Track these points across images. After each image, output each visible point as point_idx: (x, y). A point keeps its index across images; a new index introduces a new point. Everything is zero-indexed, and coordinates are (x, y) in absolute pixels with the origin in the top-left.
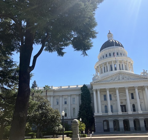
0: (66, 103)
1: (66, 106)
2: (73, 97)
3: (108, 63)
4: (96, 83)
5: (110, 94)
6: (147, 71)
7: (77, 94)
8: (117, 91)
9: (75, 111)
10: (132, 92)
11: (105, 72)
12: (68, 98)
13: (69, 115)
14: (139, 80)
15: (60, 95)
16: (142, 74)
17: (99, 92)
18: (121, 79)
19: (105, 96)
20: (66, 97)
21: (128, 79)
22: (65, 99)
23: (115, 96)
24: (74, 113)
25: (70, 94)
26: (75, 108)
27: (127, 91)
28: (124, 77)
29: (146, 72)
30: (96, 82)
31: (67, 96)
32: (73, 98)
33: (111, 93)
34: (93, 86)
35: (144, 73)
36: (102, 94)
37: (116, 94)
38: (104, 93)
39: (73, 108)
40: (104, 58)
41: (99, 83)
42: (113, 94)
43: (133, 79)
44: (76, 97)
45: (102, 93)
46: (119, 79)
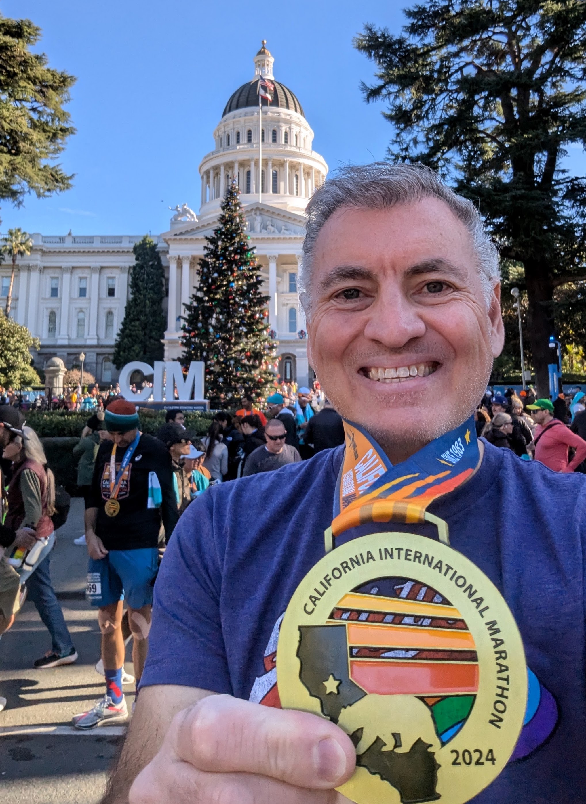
0: (83, 292)
1: (82, 303)
2: (107, 273)
4: (178, 237)
7: (122, 264)
9: (112, 321)
10: (290, 269)
12: (91, 278)
13: (93, 332)
15: (64, 265)
17: (186, 266)
18: (258, 227)
20: (86, 274)
21: (280, 231)
22: (81, 278)
24: (109, 324)
25: (99, 265)
26: (113, 310)
28: (269, 223)
31: (87, 271)
32: (109, 278)
34: (171, 247)
39: (107, 310)
41: (189, 237)
43: (295, 232)
44: (117, 276)
46: (252, 229)
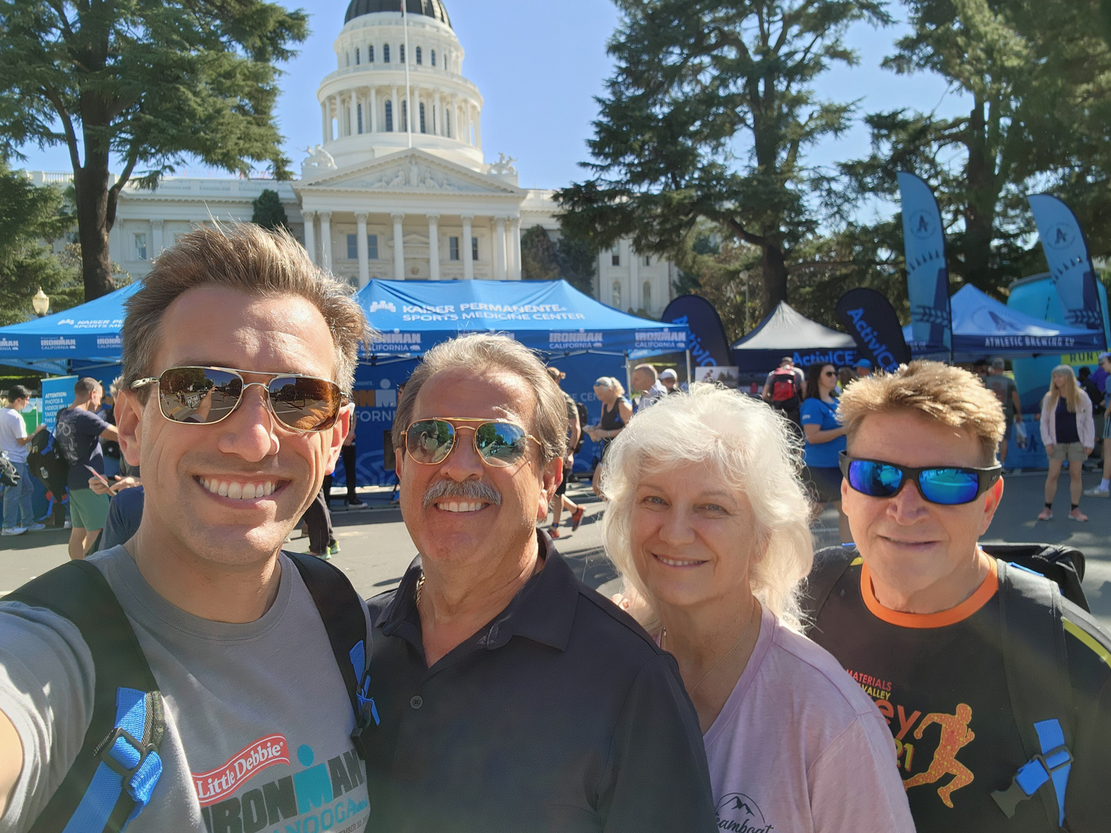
3: (373, 93)
4: (314, 188)
5: (372, 233)
6: (511, 159)
8: (398, 229)
10: (453, 232)
11: (360, 131)
14: (477, 194)
16: (494, 172)
17: (325, 227)
18: (414, 181)
19: (352, 241)
21: (441, 186)
23: (390, 243)
27: (433, 230)
28: (427, 175)
29: (508, 162)
30: (317, 184)
33: (376, 230)
34: (305, 200)
35: (499, 166)
36: (342, 232)
37: (392, 239)
38: (347, 229)
40: (358, 63)
41: (328, 189)
42: (382, 234)
43: (460, 188)
45: (342, 227)
46: (407, 182)
